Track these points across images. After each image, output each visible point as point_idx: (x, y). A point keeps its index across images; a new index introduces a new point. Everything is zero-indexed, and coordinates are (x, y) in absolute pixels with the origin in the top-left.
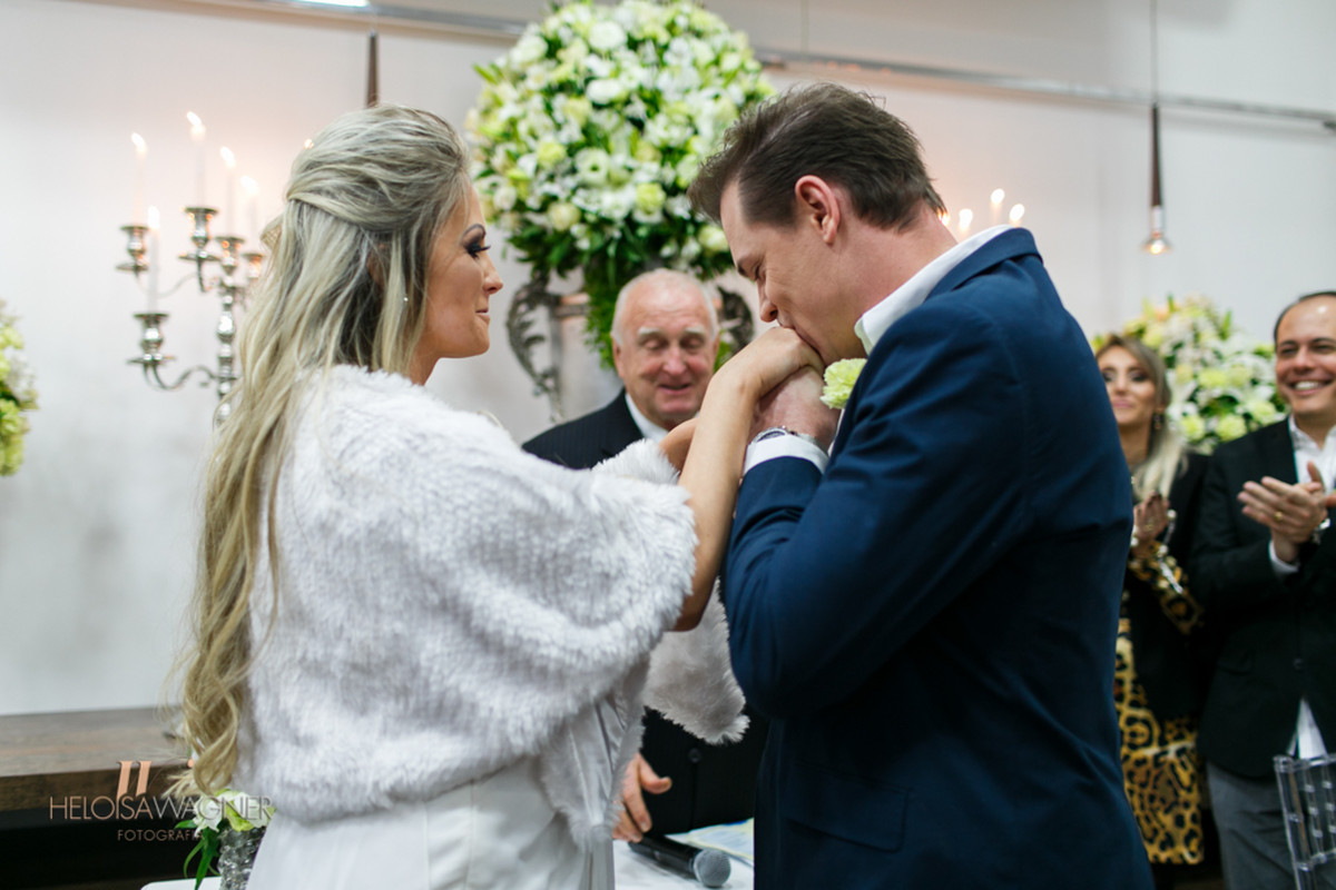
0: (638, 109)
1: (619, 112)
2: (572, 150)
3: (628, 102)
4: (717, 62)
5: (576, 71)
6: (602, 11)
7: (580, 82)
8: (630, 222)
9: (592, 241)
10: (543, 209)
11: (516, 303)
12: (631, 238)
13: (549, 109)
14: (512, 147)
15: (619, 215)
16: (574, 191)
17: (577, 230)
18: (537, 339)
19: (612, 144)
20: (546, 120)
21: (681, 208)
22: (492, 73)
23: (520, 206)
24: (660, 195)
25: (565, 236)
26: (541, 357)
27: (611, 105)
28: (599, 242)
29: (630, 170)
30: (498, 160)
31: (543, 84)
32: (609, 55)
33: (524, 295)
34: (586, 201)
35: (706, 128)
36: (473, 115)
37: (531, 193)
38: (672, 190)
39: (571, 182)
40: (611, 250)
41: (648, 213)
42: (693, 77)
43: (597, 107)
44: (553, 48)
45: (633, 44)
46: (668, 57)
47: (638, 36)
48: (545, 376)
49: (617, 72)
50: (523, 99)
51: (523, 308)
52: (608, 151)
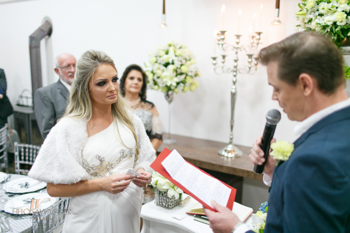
2: (318, 3)
8: (335, 25)
15: (330, 23)
16: (317, 17)
37: (306, 18)
39: (316, 14)
41: (341, 22)
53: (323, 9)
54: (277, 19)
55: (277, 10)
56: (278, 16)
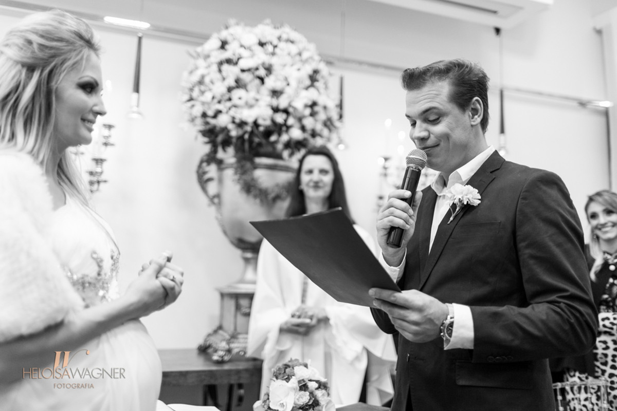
0: (262, 72)
1: (253, 73)
2: (230, 90)
3: (257, 69)
4: (300, 54)
5: (234, 55)
6: (248, 29)
7: (235, 59)
8: (256, 124)
9: (237, 132)
10: (215, 116)
11: (202, 162)
12: (256, 131)
13: (220, 71)
14: (203, 88)
15: (250, 120)
16: (230, 109)
17: (231, 126)
18: (210, 180)
19: (249, 87)
20: (218, 76)
21: (280, 118)
22: (195, 55)
23: (204, 115)
24: (270, 112)
25: (225, 130)
26: (212, 188)
27: (249, 70)
28: (240, 132)
29: (257, 100)
30: (195, 94)
31: (218, 60)
32: (249, 48)
33: (205, 158)
34: (235, 113)
35: (293, 83)
36: (185, 74)
37: (209, 108)
38: (276, 110)
39: (229, 104)
40: (246, 136)
41: (264, 120)
42: (288, 60)
43: (243, 71)
44: (224, 45)
45: (262, 44)
46: (277, 50)
47: (263, 41)
48: (214, 197)
49: (253, 56)
50: (209, 66)
51: (204, 164)
52: (247, 91)
53: (240, 98)
54: (135, 109)
55: (135, 95)
56: (138, 106)
